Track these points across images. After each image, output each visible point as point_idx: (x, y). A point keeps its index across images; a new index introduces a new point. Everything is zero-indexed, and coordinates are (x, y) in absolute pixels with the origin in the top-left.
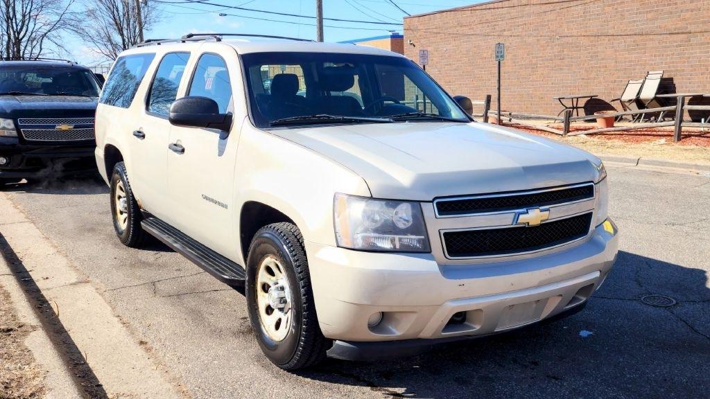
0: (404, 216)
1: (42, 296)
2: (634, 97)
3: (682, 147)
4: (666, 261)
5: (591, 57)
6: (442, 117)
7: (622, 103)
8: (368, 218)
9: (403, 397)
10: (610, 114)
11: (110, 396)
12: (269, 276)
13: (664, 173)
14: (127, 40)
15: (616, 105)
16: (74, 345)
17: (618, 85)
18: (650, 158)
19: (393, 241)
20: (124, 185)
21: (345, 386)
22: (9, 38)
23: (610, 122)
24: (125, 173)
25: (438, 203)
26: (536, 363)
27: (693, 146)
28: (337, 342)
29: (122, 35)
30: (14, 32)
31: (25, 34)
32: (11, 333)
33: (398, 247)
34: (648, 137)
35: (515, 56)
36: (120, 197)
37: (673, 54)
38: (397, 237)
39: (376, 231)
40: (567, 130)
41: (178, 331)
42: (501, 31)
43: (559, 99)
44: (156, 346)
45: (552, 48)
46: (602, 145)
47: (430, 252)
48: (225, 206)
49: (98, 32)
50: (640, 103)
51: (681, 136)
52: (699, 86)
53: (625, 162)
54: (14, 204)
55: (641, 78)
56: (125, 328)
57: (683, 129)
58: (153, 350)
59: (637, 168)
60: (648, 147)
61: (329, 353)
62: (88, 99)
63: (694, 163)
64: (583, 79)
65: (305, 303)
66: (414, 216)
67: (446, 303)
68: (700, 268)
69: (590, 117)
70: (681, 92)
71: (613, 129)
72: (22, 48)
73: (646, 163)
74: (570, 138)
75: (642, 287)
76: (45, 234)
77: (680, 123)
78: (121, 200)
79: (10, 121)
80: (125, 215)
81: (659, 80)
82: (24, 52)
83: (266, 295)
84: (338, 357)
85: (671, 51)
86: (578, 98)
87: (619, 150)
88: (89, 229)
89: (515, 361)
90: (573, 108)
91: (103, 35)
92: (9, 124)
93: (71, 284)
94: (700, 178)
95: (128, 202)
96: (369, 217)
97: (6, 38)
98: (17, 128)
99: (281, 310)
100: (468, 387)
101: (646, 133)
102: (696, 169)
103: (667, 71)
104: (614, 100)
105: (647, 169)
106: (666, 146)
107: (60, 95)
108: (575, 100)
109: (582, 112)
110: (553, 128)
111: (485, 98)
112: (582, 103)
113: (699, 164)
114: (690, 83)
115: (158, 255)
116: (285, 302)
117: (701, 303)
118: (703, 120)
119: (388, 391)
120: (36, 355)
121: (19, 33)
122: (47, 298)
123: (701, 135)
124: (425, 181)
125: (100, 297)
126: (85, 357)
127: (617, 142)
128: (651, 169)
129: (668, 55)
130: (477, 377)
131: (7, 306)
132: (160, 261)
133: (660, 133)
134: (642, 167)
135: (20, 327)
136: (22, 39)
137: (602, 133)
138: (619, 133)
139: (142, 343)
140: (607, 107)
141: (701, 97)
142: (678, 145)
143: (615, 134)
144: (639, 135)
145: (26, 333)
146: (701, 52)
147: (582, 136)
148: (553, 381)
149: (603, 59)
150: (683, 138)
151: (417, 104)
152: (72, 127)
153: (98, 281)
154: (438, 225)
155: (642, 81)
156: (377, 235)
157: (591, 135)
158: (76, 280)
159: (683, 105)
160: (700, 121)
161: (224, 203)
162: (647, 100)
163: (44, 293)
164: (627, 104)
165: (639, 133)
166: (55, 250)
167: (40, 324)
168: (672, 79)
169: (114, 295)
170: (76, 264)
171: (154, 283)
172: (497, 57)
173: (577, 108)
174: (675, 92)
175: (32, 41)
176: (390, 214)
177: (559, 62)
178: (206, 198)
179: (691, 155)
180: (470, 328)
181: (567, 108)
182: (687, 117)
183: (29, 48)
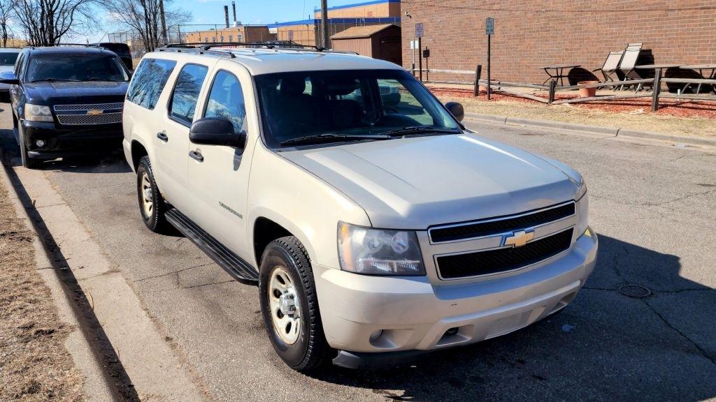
0: (402, 241)
1: (79, 287)
2: (614, 67)
3: (658, 117)
4: (643, 246)
5: (575, 29)
6: (436, 129)
7: (603, 72)
8: (369, 245)
9: (402, 400)
10: (593, 84)
11: (141, 397)
12: (280, 284)
13: (642, 145)
14: (148, 10)
15: (598, 74)
16: (108, 341)
17: (600, 56)
18: (628, 129)
19: (391, 265)
20: (150, 177)
21: (350, 388)
22: (43, 11)
23: (591, 92)
24: (150, 167)
25: (431, 231)
26: (522, 362)
27: (669, 116)
28: (342, 352)
29: (144, 6)
30: (47, 5)
31: (57, 7)
32: (53, 334)
33: (396, 271)
34: (628, 107)
35: (503, 27)
36: (146, 187)
37: (652, 28)
38: (394, 262)
39: (376, 256)
40: (552, 98)
41: (199, 327)
42: (491, 5)
43: (545, 69)
44: (180, 342)
45: (538, 22)
46: (584, 114)
47: (425, 274)
48: (241, 217)
49: (123, 4)
50: (620, 73)
51: (658, 106)
52: (676, 58)
53: (606, 133)
54: (52, 184)
55: (621, 49)
56: (152, 322)
57: (660, 99)
58: (178, 346)
59: (617, 139)
60: (626, 116)
61: (335, 361)
62: (115, 83)
63: (670, 135)
64: (567, 50)
65: (313, 316)
66: (410, 244)
67: (441, 321)
68: (674, 254)
69: (574, 87)
70: (660, 63)
71: (595, 98)
72: (55, 19)
73: (625, 134)
74: (555, 107)
75: (620, 275)
76: (80, 218)
77: (658, 93)
78: (147, 190)
79: (47, 108)
80: (150, 204)
81: (638, 52)
82: (56, 23)
83: (278, 300)
84: (343, 366)
85: (649, 24)
86: (562, 68)
87: (600, 120)
88: (117, 212)
89: (503, 360)
90: (558, 77)
91: (127, 6)
92: (46, 111)
93: (104, 274)
94: (675, 151)
95: (153, 192)
96: (368, 243)
97: (40, 10)
98: (53, 114)
99: (291, 316)
100: (461, 388)
101: (625, 102)
102: (671, 140)
103: (647, 43)
104: (595, 70)
105: (627, 141)
106: (643, 116)
107: (91, 80)
108: (559, 71)
109: (566, 81)
110: (539, 96)
111: (476, 68)
112: (566, 72)
113: (674, 136)
114: (667, 55)
115: (180, 242)
116: (295, 309)
117: (674, 293)
118: (679, 90)
119: (388, 393)
120: (75, 359)
121: (52, 6)
122: (83, 289)
123: (676, 105)
124: (420, 211)
125: (129, 288)
126: (117, 353)
127: (598, 111)
128: (630, 141)
129: (647, 28)
130: (468, 377)
131: (48, 304)
132: (182, 248)
133: (639, 103)
134: (621, 138)
135: (60, 328)
136: (55, 10)
137: (584, 103)
138: (601, 102)
139: (168, 339)
140: (590, 77)
141: (677, 68)
142: (654, 115)
143: (596, 103)
144: (619, 104)
145: (65, 334)
146: (678, 26)
147: (566, 104)
148: (538, 381)
149: (586, 31)
150: (660, 108)
151: (414, 72)
152: (101, 112)
153: (127, 270)
154: (432, 251)
155: (622, 52)
156: (376, 260)
157: (575, 103)
158: (108, 270)
159: (660, 78)
160: (676, 92)
161: (240, 213)
162: (627, 70)
163: (80, 283)
164: (607, 73)
165: (619, 102)
166: (89, 236)
167: (77, 323)
168: (650, 51)
169: (142, 286)
170: (108, 251)
171: (177, 273)
172: (487, 30)
173: (561, 76)
174: (653, 63)
175: (64, 13)
176: (388, 240)
177: (545, 34)
178: (222, 205)
179: (668, 126)
180: (463, 339)
181: (552, 77)
182: (664, 87)
183: (61, 19)
